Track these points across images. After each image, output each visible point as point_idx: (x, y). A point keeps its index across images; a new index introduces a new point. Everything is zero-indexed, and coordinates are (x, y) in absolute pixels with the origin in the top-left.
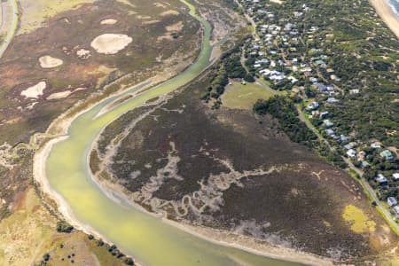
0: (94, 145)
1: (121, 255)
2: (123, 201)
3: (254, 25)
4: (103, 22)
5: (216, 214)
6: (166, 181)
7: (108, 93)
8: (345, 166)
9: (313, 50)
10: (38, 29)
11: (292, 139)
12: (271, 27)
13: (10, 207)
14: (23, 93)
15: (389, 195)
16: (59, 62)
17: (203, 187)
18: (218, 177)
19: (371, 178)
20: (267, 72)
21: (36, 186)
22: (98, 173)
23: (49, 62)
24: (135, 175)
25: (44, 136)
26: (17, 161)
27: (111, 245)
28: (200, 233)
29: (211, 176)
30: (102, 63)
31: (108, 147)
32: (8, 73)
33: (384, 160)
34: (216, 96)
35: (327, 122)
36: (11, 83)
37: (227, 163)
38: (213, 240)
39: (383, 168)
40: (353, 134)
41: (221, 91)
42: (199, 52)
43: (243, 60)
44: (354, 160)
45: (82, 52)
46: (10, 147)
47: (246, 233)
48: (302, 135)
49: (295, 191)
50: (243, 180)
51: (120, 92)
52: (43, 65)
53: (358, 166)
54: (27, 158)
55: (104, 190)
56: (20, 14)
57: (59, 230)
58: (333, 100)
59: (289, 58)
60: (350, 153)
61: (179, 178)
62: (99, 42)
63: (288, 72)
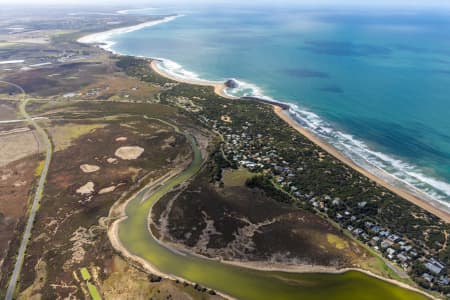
0: (150, 220)
1: (205, 290)
2: (188, 254)
3: (221, 136)
4: (118, 139)
5: (254, 252)
6: (211, 236)
7: (142, 185)
8: (315, 212)
9: (265, 148)
10: (70, 147)
11: (278, 200)
12: (233, 136)
13: (105, 271)
14: (78, 191)
15: (348, 225)
16: (97, 168)
17: (237, 236)
18: (243, 230)
19: (333, 217)
20: (244, 162)
21: (120, 254)
22: (161, 238)
23: (88, 168)
24: (188, 235)
25: (108, 219)
26: (95, 238)
27: (194, 284)
28: (250, 265)
29: (239, 230)
30: (129, 166)
31: (160, 220)
32: (60, 178)
33: (336, 205)
34: (218, 180)
35: (293, 188)
36: (65, 185)
37: (245, 220)
38: (260, 269)
39: (337, 210)
40: (311, 193)
41: (220, 176)
42: (193, 154)
43: (225, 157)
44: (318, 207)
45: (111, 160)
46: (85, 229)
47: (278, 260)
48: (282, 197)
49: (294, 231)
50: (260, 228)
51: (151, 184)
52: (85, 171)
53: (323, 211)
54: (102, 235)
55: (171, 249)
56: (50, 138)
57: (152, 281)
58: (291, 175)
59: (253, 153)
60: (315, 204)
61: (219, 233)
62: (121, 152)
63: (256, 162)
